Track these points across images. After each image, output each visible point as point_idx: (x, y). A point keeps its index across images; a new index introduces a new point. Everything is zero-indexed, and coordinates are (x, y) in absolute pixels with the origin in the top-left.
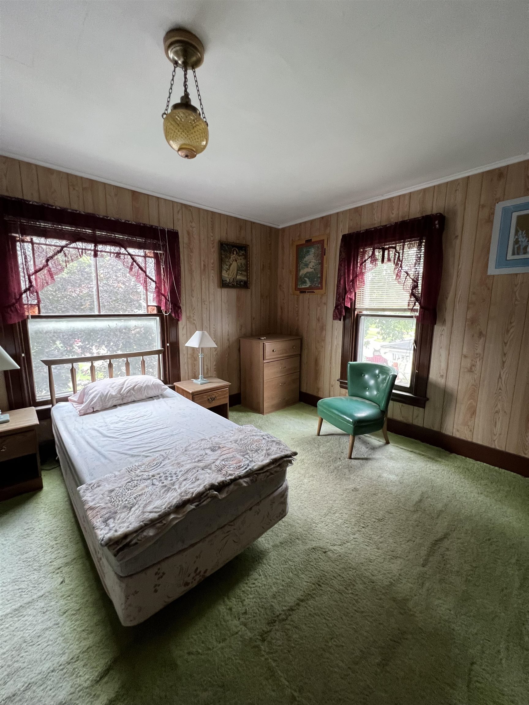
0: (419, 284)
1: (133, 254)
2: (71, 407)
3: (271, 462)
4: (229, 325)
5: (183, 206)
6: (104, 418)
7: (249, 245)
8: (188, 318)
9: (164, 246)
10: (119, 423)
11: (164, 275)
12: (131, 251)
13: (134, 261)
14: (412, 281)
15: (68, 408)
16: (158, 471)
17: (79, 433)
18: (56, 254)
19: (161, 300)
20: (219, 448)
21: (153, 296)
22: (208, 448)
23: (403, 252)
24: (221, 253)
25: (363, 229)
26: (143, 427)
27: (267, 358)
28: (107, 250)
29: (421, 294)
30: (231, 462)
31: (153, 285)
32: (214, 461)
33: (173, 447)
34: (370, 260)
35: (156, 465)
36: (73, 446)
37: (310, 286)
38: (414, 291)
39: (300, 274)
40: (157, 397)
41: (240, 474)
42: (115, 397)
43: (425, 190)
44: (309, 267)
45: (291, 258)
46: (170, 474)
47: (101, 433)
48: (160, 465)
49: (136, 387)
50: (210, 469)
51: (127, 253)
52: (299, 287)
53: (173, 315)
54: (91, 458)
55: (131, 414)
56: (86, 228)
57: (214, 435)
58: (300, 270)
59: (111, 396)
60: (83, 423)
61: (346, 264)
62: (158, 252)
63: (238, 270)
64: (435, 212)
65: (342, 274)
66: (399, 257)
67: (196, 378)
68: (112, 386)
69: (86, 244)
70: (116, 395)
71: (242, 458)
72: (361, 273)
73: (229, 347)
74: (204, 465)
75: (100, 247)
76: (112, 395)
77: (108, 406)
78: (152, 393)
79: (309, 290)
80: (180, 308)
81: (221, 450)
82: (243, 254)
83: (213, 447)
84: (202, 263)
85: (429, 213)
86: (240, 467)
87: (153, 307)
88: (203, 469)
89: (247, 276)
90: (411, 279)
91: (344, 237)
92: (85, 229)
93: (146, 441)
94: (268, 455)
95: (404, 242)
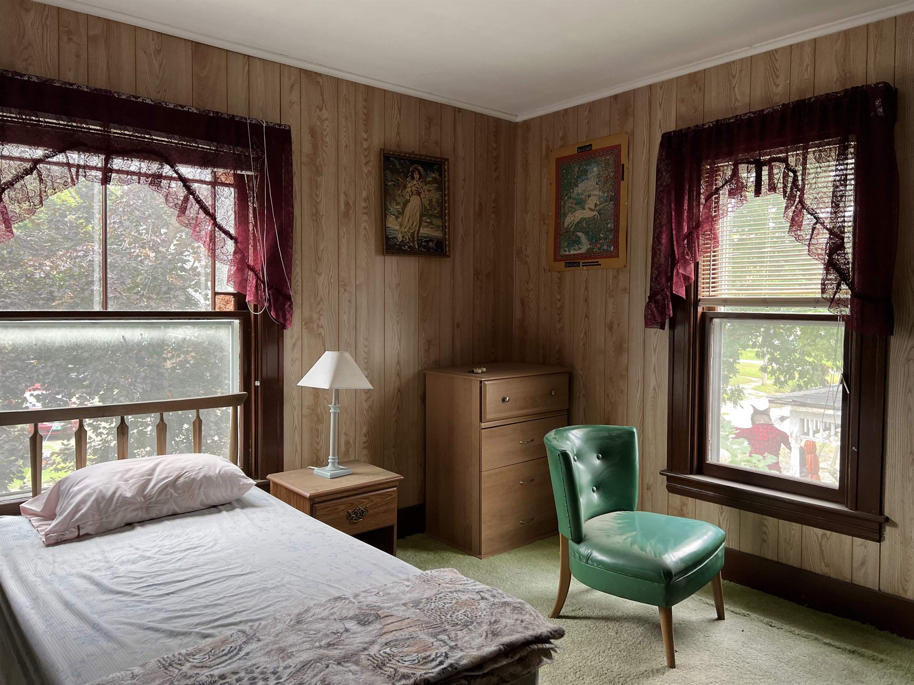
0: (846, 240)
1: (190, 177)
2: (28, 526)
3: (500, 650)
4: (400, 340)
5: (302, 74)
6: (103, 551)
7: (447, 160)
8: (307, 322)
9: (258, 159)
10: (139, 562)
11: (255, 225)
12: (187, 171)
13: (190, 191)
14: (828, 236)
15: (20, 528)
16: (234, 666)
17: (46, 582)
18: (18, 178)
19: (246, 280)
20: (378, 617)
21: (229, 270)
22: (351, 618)
23: (804, 169)
24: (385, 175)
25: (710, 120)
26: (196, 572)
27: (489, 417)
28: (133, 168)
29: (853, 264)
30: (405, 650)
31: (230, 246)
32: (365, 646)
33: (268, 616)
34: (727, 188)
35: (229, 652)
36: (33, 611)
37: (589, 250)
38: (835, 257)
39: (566, 225)
40: (228, 505)
41: (427, 676)
42: (132, 503)
43: (846, 34)
44: (586, 206)
45: (544, 189)
46: (262, 673)
47: (97, 584)
48: (237, 654)
49: (182, 480)
50: (357, 663)
51: (175, 175)
52: (563, 253)
53: (273, 313)
54: (76, 639)
55: (167, 542)
56: (89, 121)
57: (363, 589)
58: (565, 215)
59: (121, 498)
60: (54, 562)
61: (673, 198)
62: (243, 173)
63: (422, 216)
64: (872, 80)
65: (664, 222)
66: (795, 179)
67: (320, 463)
68: (127, 476)
69: (87, 154)
70: (133, 497)
71: (432, 640)
72: (707, 218)
73: (399, 391)
74: (342, 654)
75: (118, 163)
76: (125, 498)
77: (114, 525)
78: (216, 496)
79: (584, 259)
80: (288, 298)
81: (380, 623)
82: (434, 178)
83: (363, 614)
84: (342, 198)
85: (859, 83)
86: (426, 660)
87: (227, 297)
88: (339, 664)
89: (444, 227)
90: (825, 231)
91: (667, 138)
92: (87, 124)
93: (204, 602)
94: (495, 634)
95: (805, 149)
